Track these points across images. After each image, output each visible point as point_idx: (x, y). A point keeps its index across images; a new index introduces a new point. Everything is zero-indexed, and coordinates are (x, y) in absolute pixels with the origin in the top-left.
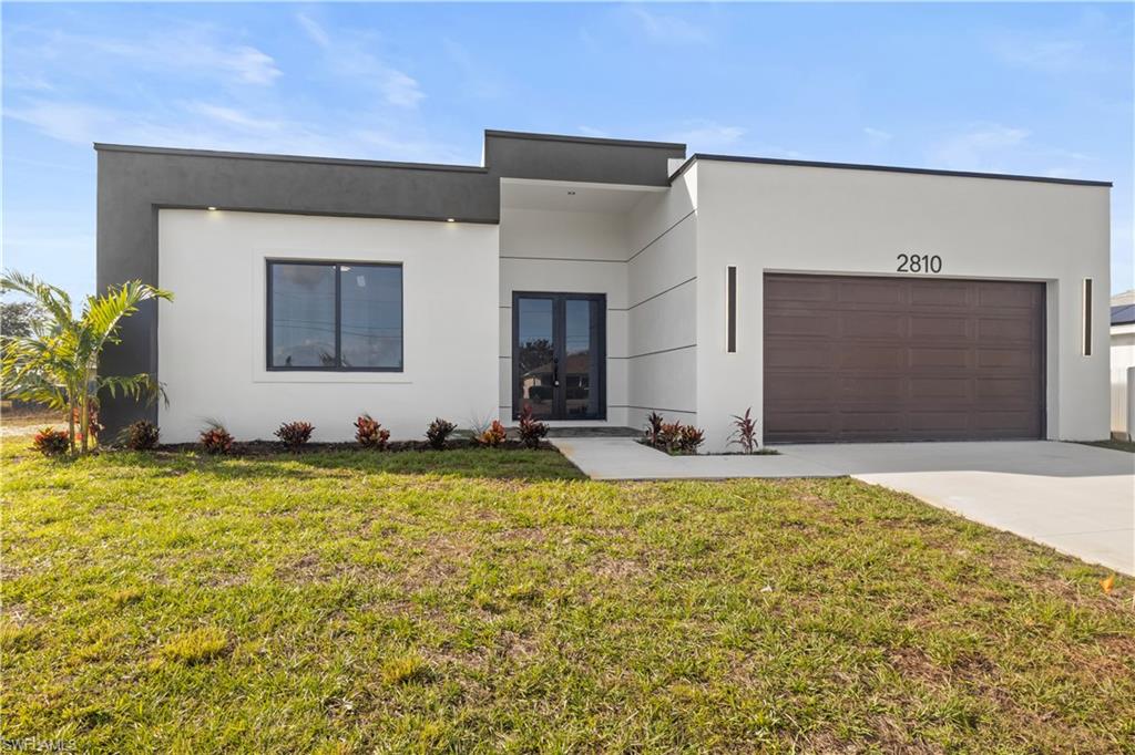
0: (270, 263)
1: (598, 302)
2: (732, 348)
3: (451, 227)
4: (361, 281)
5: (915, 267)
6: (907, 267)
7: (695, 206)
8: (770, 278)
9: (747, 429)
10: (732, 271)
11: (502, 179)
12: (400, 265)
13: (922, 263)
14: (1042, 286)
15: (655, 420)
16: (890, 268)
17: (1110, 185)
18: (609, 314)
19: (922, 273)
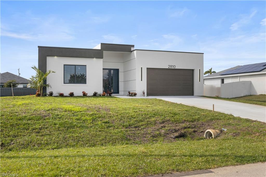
0: (64, 65)
1: (117, 70)
2: (142, 80)
3: (95, 59)
4: (79, 68)
5: (171, 67)
6: (170, 67)
7: (136, 57)
8: (148, 69)
9: (144, 93)
10: (142, 68)
11: (104, 51)
12: (86, 66)
13: (172, 66)
14: (193, 70)
15: (129, 92)
16: (167, 67)
17: (203, 53)
18: (120, 73)
19: (172, 68)
